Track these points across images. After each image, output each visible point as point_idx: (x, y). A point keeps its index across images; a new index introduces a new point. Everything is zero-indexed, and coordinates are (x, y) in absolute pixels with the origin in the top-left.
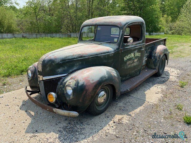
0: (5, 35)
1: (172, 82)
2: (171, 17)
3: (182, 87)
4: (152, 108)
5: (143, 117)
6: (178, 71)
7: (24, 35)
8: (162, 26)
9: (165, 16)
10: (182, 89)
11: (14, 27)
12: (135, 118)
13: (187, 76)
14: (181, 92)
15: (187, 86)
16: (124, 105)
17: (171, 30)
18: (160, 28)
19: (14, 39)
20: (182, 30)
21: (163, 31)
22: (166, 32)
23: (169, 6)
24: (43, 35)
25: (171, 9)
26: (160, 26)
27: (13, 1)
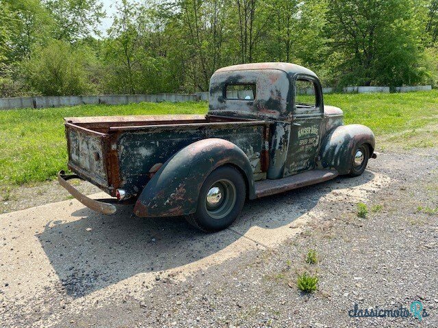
0: (64, 100)
3: (362, 215)
7: (102, 99)
8: (425, 69)
10: (357, 221)
11: (83, 81)
12: (203, 275)
15: (376, 215)
18: (422, 73)
19: (79, 107)
24: (141, 98)
26: (420, 69)
27: (90, 27)
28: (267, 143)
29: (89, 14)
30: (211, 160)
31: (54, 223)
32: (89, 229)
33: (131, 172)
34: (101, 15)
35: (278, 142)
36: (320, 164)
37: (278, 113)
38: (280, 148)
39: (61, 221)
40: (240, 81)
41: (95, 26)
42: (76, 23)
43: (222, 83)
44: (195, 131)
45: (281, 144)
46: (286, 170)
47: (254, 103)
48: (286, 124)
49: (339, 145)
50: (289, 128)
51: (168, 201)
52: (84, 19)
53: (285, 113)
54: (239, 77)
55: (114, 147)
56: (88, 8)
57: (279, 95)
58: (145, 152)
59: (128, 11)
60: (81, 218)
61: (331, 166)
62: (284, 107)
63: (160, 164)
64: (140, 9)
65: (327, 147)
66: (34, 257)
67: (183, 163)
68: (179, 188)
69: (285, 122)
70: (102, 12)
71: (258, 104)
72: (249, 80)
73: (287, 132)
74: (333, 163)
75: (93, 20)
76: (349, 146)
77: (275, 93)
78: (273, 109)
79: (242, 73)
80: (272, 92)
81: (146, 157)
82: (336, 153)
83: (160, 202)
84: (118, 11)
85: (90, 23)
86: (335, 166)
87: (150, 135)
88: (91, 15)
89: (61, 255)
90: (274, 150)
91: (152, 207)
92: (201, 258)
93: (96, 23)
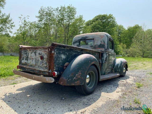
1: (130, 85)
2: (126, 45)
3: (138, 87)
4: (113, 103)
5: (105, 110)
6: (135, 77)
7: (12, 54)
8: (120, 50)
9: (122, 44)
10: (139, 89)
11: (5, 47)
12: (97, 112)
13: (142, 81)
14: (138, 91)
15: (143, 87)
16: (88, 101)
17: (127, 53)
18: (119, 52)
19: (3, 56)
20: (135, 54)
21: (121, 55)
22: (123, 55)
23: (124, 37)
25: (125, 39)
26: (118, 50)
27: (8, 30)
28: (100, 60)
29: (8, 25)
30: (90, 61)
31: (9, 94)
32: (28, 96)
33: (58, 65)
34: (13, 26)
35: (104, 60)
36: (113, 71)
37: (104, 49)
38: (105, 62)
39: (12, 93)
40: (87, 38)
41: (10, 30)
42: (3, 28)
43: (79, 40)
44: (80, 51)
45: (105, 61)
46: (106, 71)
47: (93, 46)
48: (107, 53)
49: (119, 64)
50: (107, 55)
51: (75, 78)
52: (6, 27)
53: (106, 49)
54: (86, 37)
55: (53, 52)
56: (8, 23)
57: (104, 42)
58: (63, 57)
59: (26, 24)
60: (22, 91)
61: (117, 72)
62: (106, 47)
63: (68, 63)
64: (30, 24)
65: (116, 65)
66: (4, 109)
67: (80, 62)
68: (79, 72)
69: (106, 52)
70: (13, 25)
71: (95, 46)
72: (91, 38)
73: (107, 56)
74: (118, 71)
75: (9, 27)
76: (122, 65)
77: (103, 42)
78: (102, 48)
79: (87, 36)
80: (101, 41)
81: (63, 59)
82: (119, 67)
83: (72, 78)
84: (22, 24)
85: (8, 28)
86: (119, 72)
87: (65, 50)
88: (9, 26)
89: (19, 107)
90: (103, 63)
91: (69, 81)
92: (90, 105)
93: (11, 28)
